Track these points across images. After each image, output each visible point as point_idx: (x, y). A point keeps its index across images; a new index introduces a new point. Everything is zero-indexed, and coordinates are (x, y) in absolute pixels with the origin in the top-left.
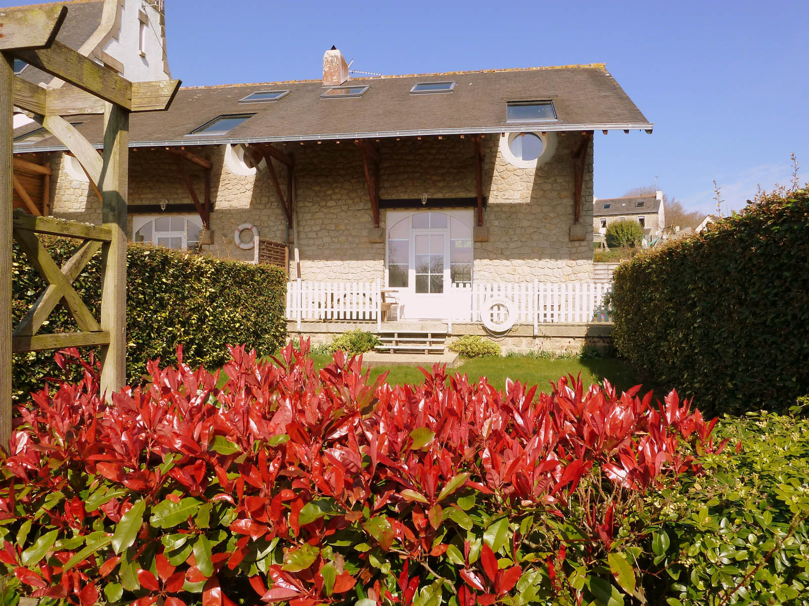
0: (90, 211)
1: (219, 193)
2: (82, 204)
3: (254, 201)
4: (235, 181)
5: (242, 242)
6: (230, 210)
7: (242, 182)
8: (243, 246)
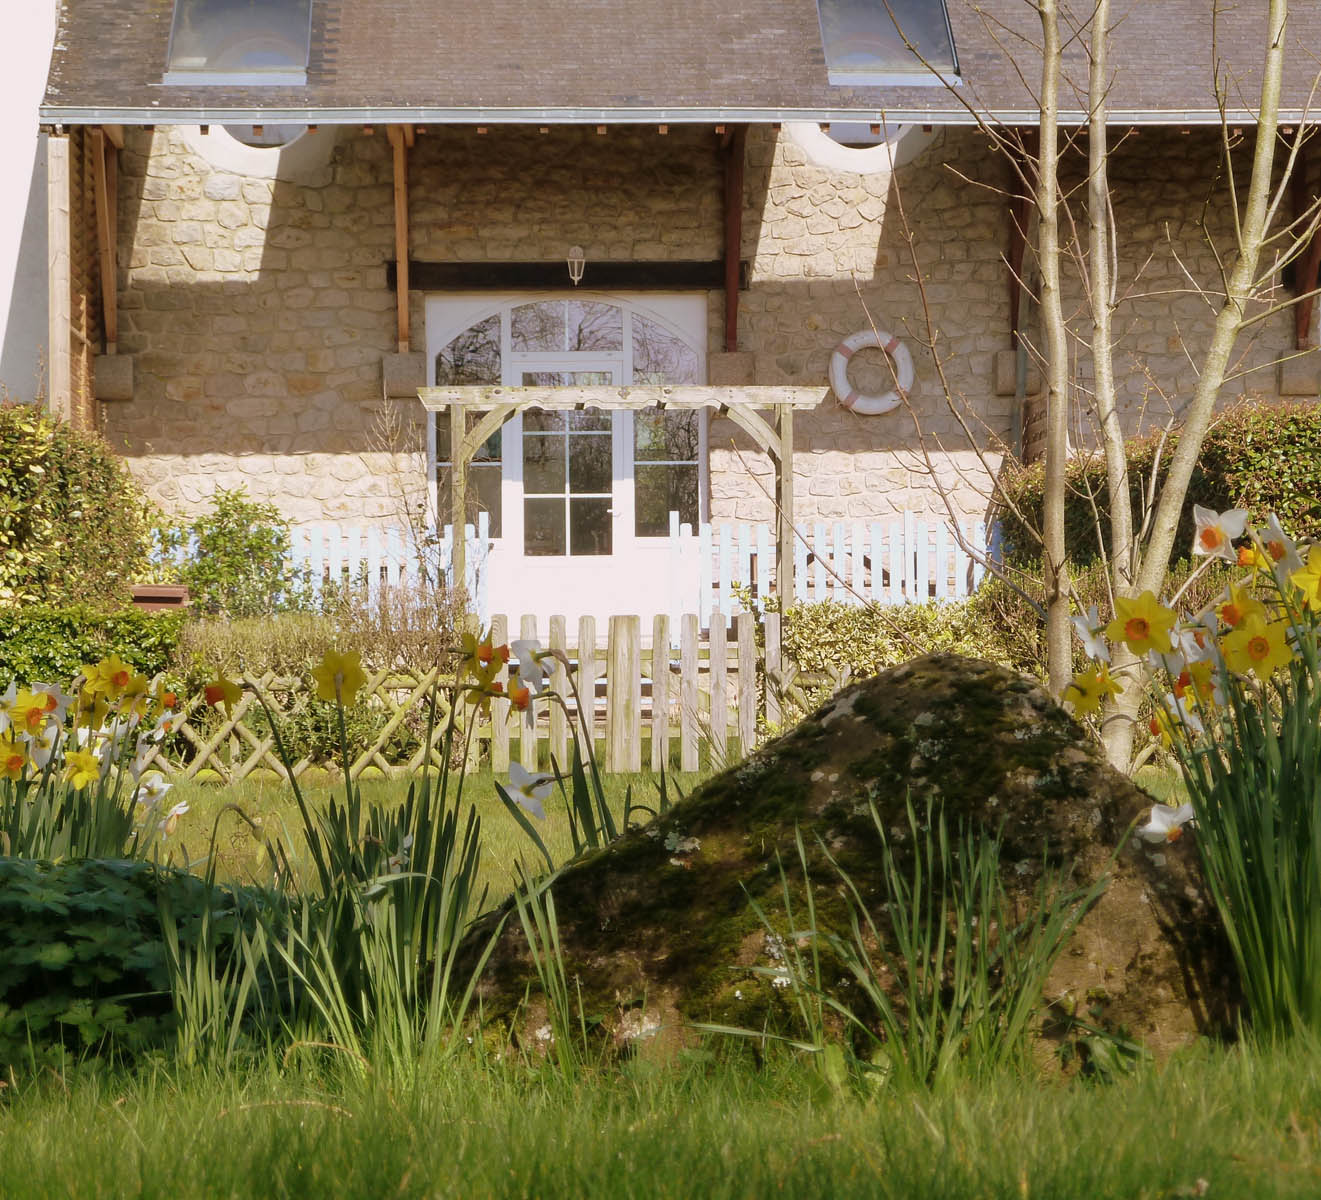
0: (283, 281)
1: (764, 229)
2: (248, 254)
3: (892, 259)
4: (823, 190)
5: (857, 390)
6: (808, 286)
7: (850, 195)
8: (861, 404)
